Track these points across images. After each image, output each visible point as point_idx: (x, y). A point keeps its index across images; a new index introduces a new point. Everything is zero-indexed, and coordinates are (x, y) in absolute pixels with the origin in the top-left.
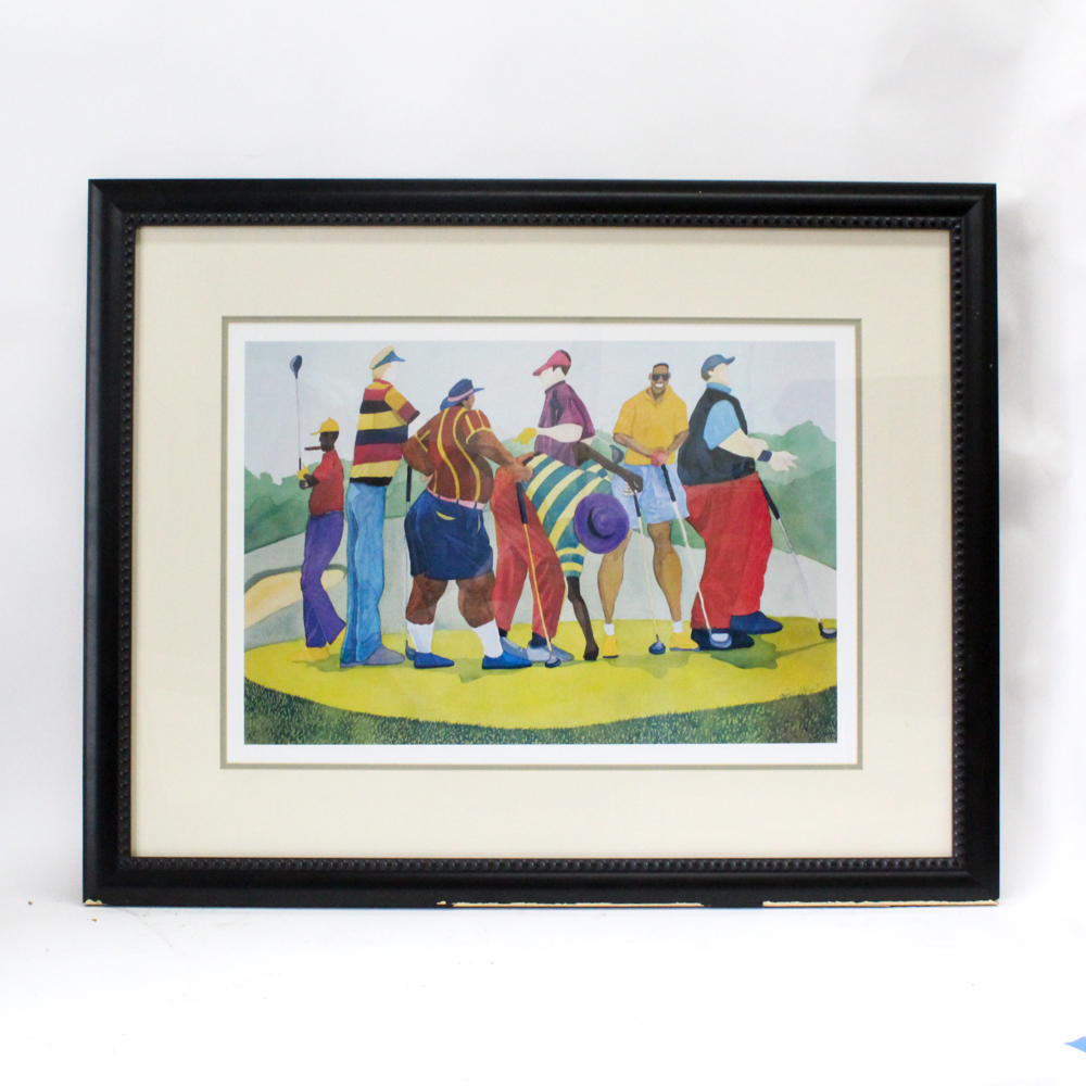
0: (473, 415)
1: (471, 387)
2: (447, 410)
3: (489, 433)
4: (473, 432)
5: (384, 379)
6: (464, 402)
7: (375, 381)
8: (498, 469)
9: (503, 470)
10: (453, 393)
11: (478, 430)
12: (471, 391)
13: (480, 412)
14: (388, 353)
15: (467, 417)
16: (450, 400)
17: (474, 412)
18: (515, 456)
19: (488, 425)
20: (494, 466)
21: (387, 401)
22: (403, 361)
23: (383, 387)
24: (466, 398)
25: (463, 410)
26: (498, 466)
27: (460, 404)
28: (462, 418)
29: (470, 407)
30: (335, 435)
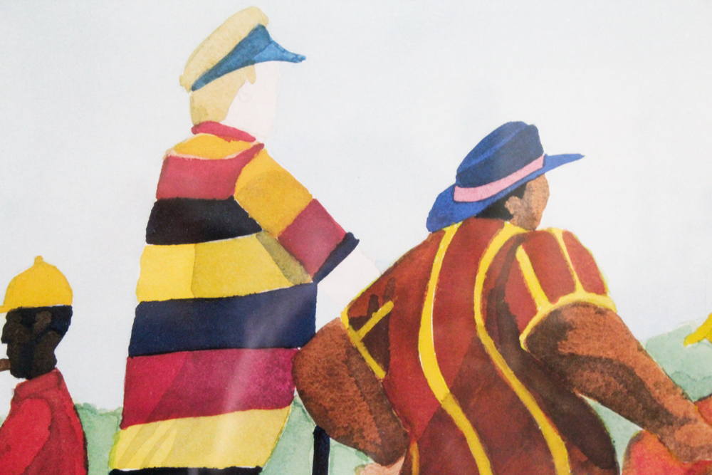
0: (538, 244)
1: (538, 150)
2: (451, 232)
3: (601, 312)
4: (544, 307)
5: (230, 121)
6: (512, 205)
7: (197, 129)
8: (637, 440)
9: (651, 442)
10: (472, 173)
11: (564, 300)
12: (537, 164)
13: (568, 236)
14: (244, 33)
15: (522, 255)
16: (462, 195)
17: (547, 236)
18: (694, 394)
19: (598, 287)
20: (621, 430)
21: (239, 198)
22: (297, 59)
23: (232, 150)
24: (519, 190)
25: (509, 230)
26: (635, 429)
27: (495, 211)
28: (508, 251)
29: (533, 219)
30: (59, 319)
